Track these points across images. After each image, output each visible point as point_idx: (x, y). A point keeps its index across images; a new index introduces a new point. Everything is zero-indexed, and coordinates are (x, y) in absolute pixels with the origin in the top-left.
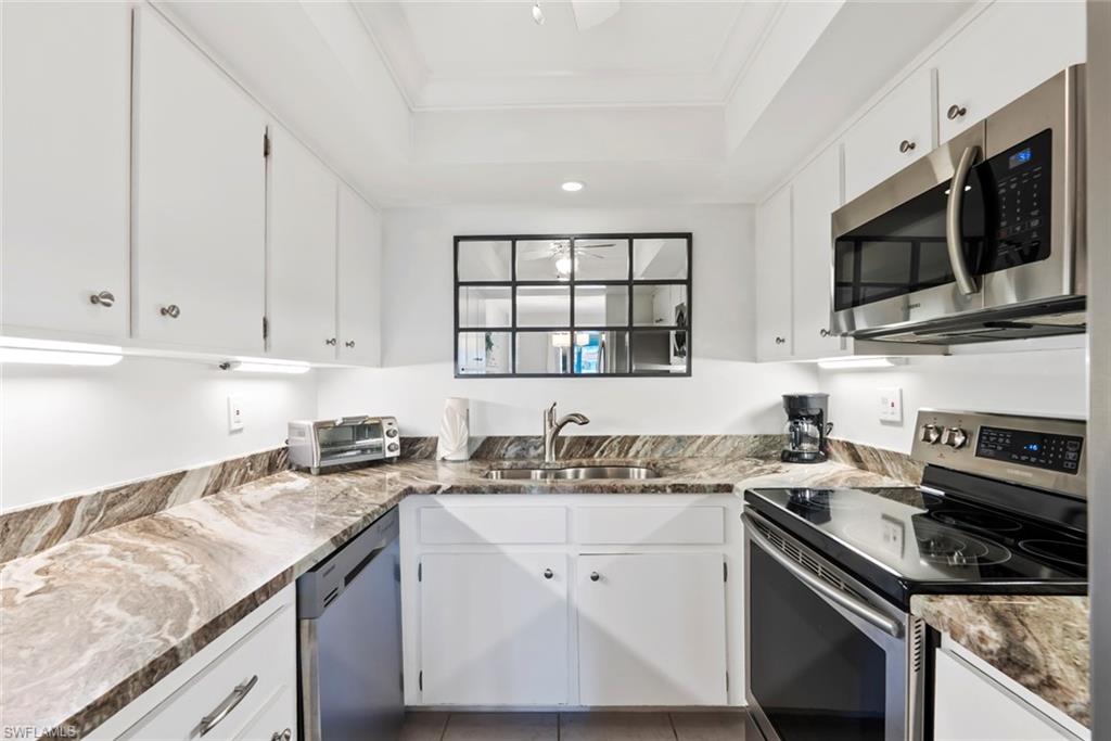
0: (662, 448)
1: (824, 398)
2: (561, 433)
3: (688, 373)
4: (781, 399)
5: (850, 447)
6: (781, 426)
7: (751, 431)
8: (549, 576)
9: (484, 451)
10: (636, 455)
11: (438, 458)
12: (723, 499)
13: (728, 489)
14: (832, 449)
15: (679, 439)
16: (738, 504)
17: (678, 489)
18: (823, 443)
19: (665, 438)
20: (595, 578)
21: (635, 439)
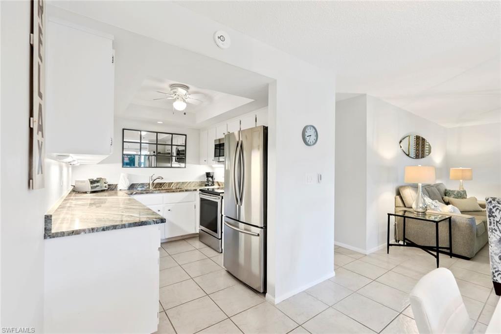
0: (179, 185)
1: (213, 173)
2: (154, 182)
3: (185, 167)
4: (205, 173)
5: (218, 182)
6: (205, 179)
7: (198, 181)
8: (159, 211)
9: (132, 187)
10: (173, 186)
11: (118, 189)
12: (195, 192)
13: (196, 190)
14: (215, 184)
15: (183, 183)
16: (198, 192)
17: (186, 191)
18: (213, 182)
19: (179, 182)
20: (169, 210)
21: (172, 183)
